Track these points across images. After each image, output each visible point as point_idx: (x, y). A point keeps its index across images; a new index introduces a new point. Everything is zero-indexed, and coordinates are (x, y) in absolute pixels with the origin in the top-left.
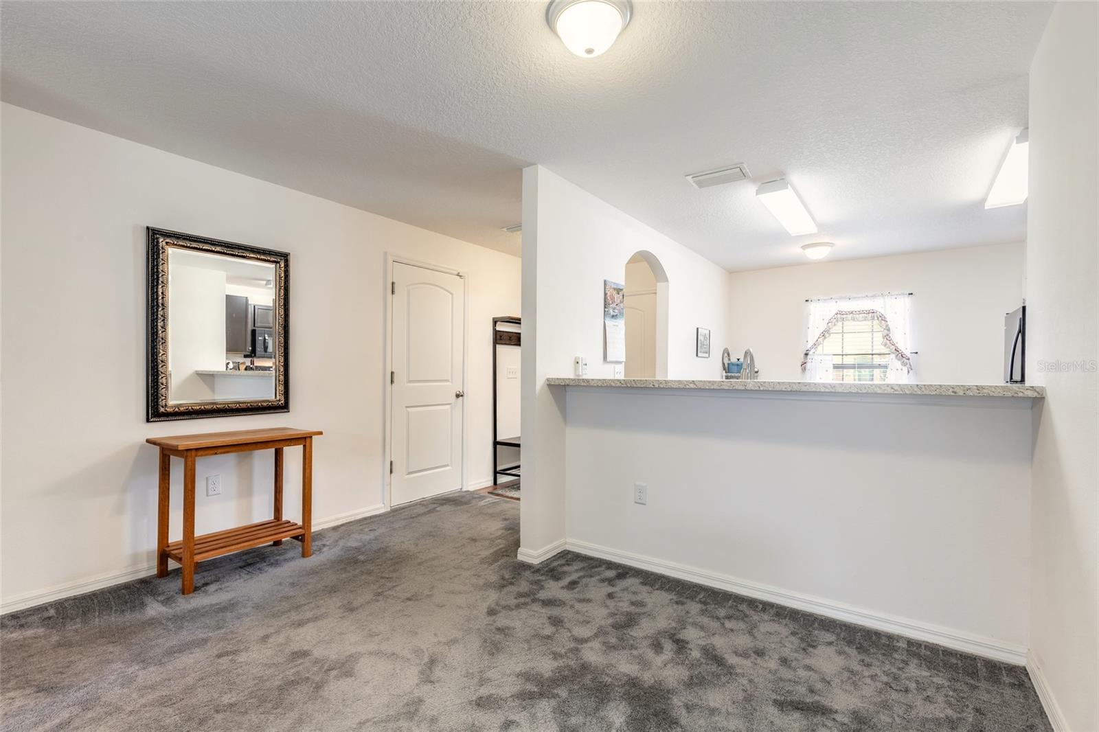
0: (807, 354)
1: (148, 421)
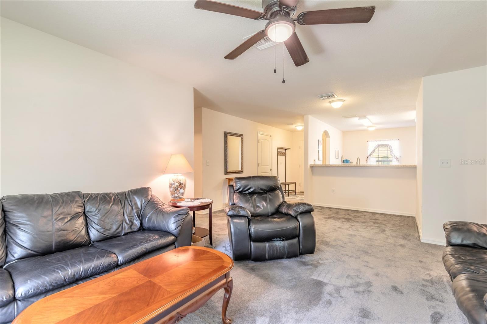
0: (368, 157)
1: (225, 174)
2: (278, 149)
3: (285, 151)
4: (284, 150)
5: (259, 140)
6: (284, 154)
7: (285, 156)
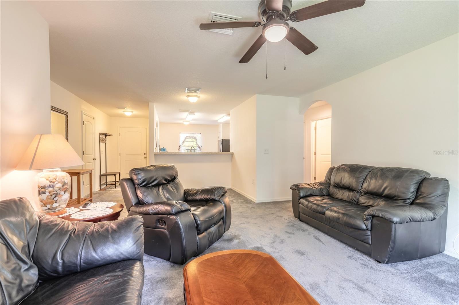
0: (180, 147)
2: (100, 134)
3: (106, 138)
4: (105, 136)
5: (83, 121)
6: (105, 141)
7: (106, 143)
